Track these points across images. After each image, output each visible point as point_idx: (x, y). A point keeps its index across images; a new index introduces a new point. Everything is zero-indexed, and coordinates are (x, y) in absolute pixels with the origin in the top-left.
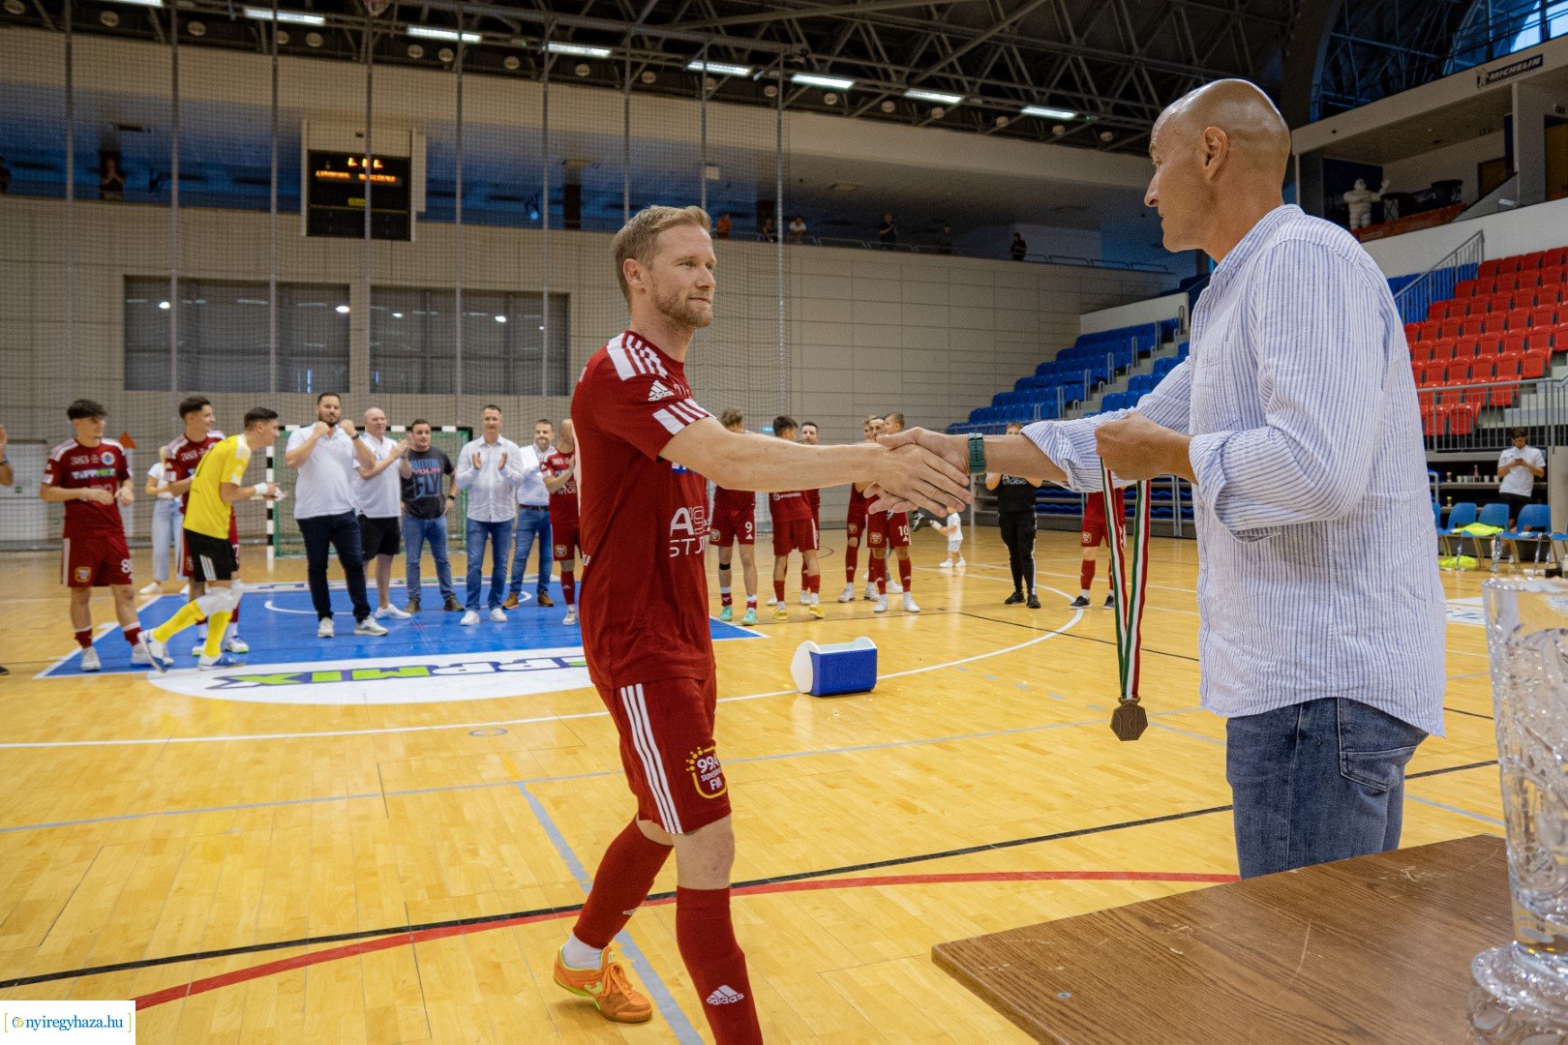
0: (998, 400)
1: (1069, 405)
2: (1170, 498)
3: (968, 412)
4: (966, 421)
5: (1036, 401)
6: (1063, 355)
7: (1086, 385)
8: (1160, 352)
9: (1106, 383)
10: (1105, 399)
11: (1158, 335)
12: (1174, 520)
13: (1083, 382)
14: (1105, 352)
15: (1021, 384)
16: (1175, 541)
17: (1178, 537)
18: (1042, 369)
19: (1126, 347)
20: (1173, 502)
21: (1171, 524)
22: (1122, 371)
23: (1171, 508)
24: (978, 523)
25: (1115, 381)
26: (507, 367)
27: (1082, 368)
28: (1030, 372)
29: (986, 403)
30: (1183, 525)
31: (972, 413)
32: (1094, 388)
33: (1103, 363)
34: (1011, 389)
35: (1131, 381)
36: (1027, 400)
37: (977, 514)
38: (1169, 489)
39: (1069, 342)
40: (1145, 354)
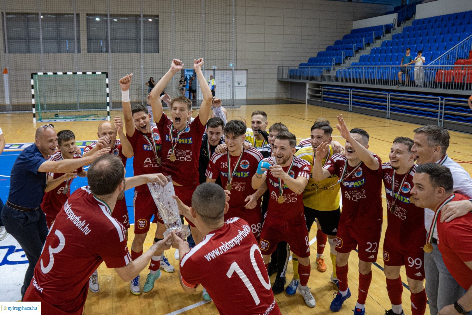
0: (320, 54)
1: (346, 58)
2: (386, 102)
3: (307, 59)
4: (307, 62)
5: (334, 56)
6: (345, 37)
7: (354, 50)
8: (384, 37)
9: (361, 49)
10: (361, 57)
11: (384, 30)
12: (387, 111)
13: (352, 49)
14: (362, 37)
15: (329, 48)
16: (387, 121)
17: (388, 118)
18: (337, 43)
19: (370, 35)
20: (387, 104)
21: (386, 113)
22: (368, 44)
23: (386, 106)
24: (309, 103)
25: (365, 49)
26: (137, 43)
27: (353, 43)
28: (332, 43)
29: (315, 55)
30: (391, 114)
31: (309, 59)
32: (357, 51)
33: (361, 42)
34: (324, 50)
35: (372, 50)
36: (330, 55)
37: (308, 100)
38: (386, 99)
39: (348, 32)
40: (378, 38)
